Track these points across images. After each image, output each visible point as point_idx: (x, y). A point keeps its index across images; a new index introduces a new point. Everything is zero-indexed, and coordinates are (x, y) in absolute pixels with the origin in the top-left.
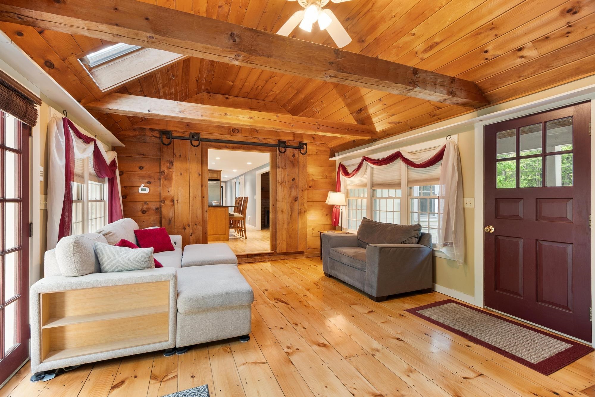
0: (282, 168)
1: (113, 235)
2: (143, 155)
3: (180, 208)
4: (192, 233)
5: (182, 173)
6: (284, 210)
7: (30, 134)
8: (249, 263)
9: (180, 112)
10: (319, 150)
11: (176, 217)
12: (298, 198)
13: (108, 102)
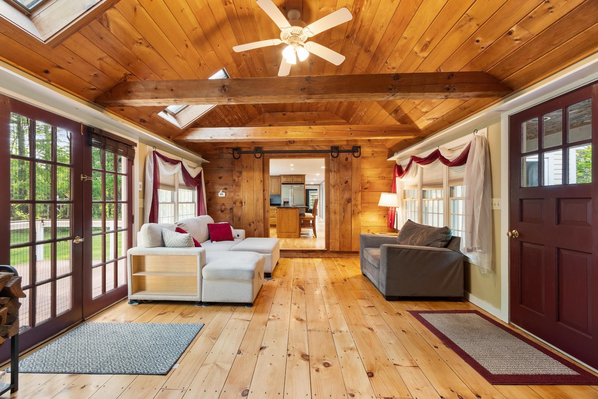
0: (335, 172)
1: (184, 225)
2: (222, 168)
3: (246, 209)
4: (256, 229)
5: (248, 180)
6: (337, 211)
7: (133, 164)
8: (303, 257)
9: (232, 135)
10: (375, 151)
11: (244, 215)
12: (351, 199)
13: (186, 135)
